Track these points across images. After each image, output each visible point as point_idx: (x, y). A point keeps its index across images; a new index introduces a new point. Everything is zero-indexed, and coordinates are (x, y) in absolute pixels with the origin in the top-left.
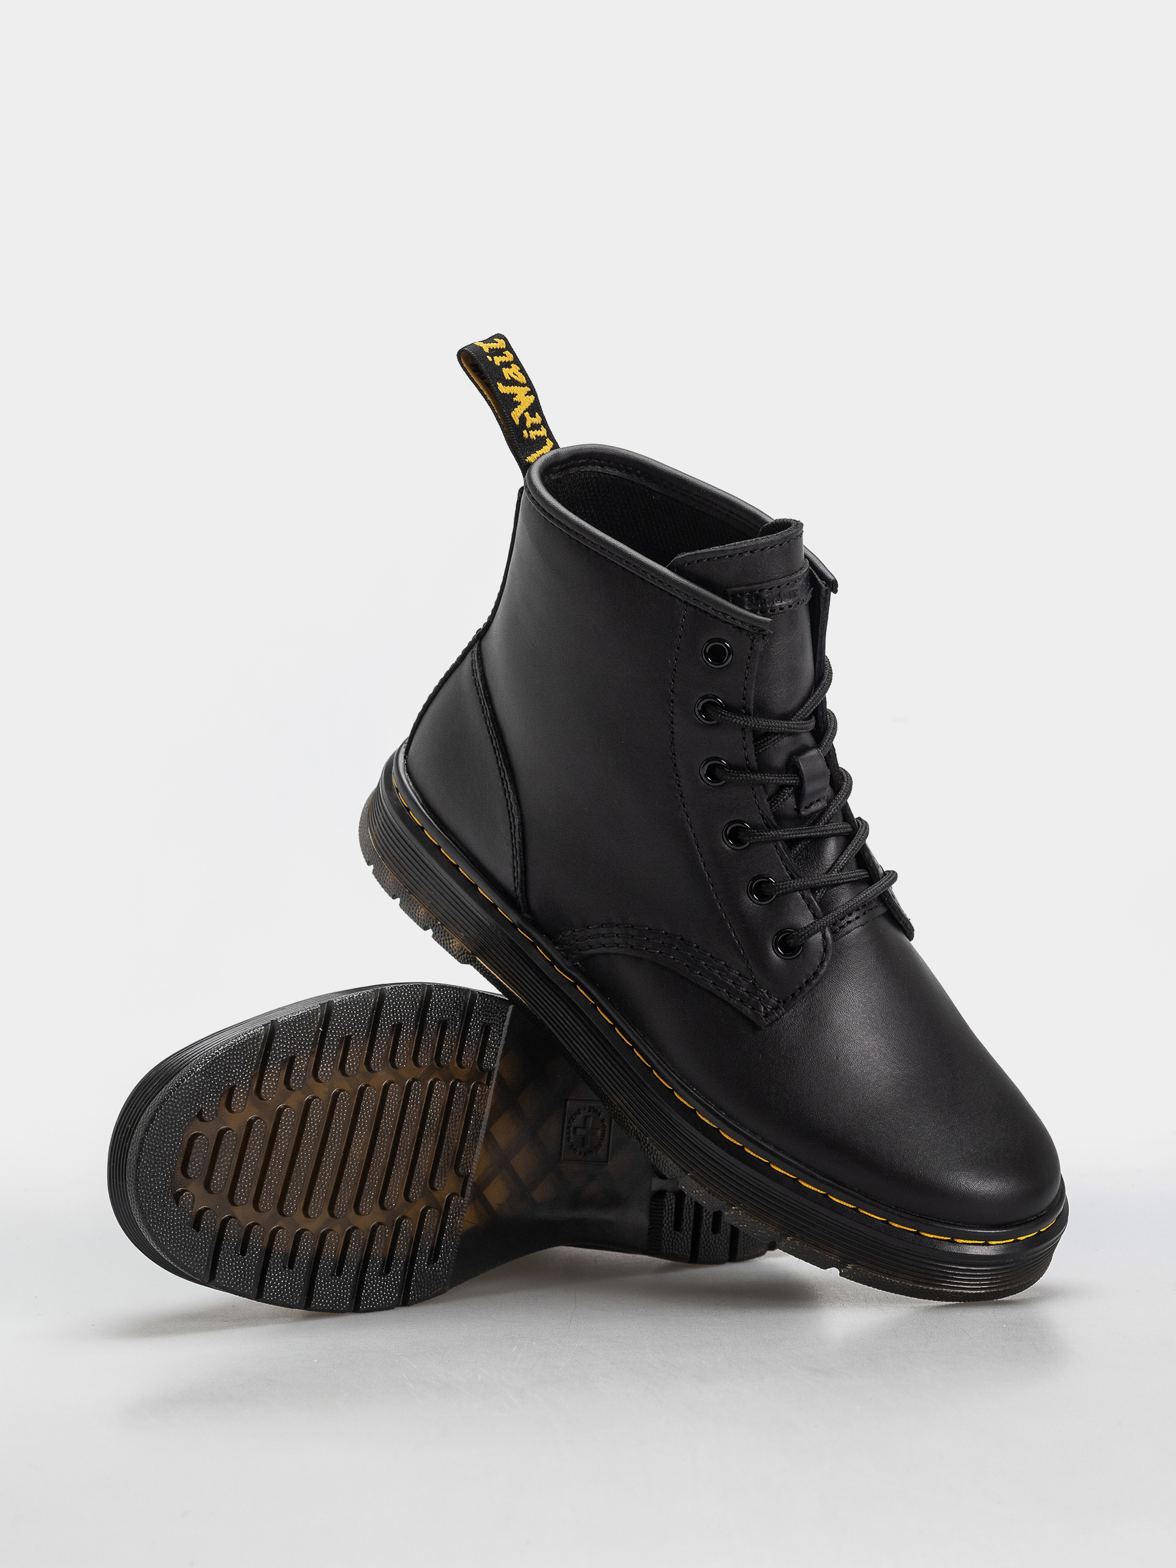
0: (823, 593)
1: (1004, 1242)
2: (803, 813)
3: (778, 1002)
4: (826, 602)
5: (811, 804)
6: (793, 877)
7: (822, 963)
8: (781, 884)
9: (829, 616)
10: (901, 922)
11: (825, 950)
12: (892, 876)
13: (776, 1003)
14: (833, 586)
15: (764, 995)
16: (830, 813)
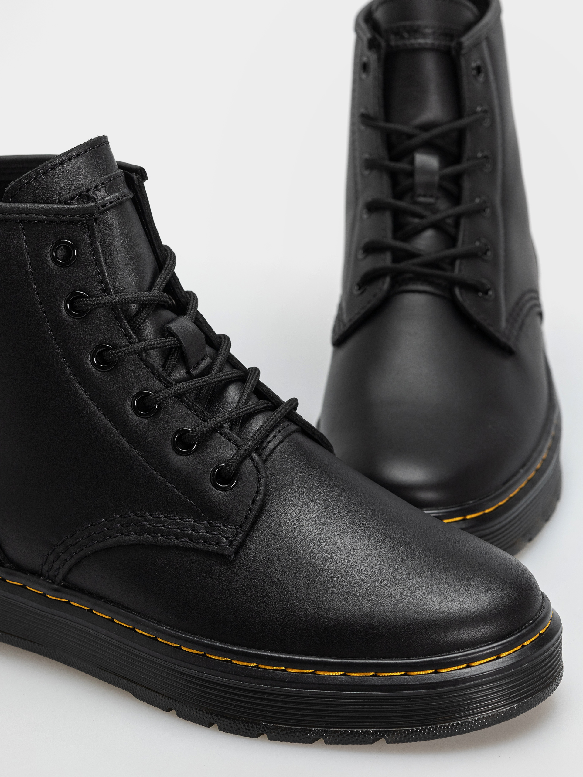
0: (137, 183)
1: (514, 650)
2: (194, 373)
3: (236, 529)
4: (141, 190)
5: (198, 364)
6: (205, 421)
7: (259, 481)
8: (197, 428)
9: (150, 203)
10: (316, 437)
11: (258, 470)
12: (294, 403)
13: (235, 530)
14: (141, 174)
15: (222, 529)
16: (217, 365)
